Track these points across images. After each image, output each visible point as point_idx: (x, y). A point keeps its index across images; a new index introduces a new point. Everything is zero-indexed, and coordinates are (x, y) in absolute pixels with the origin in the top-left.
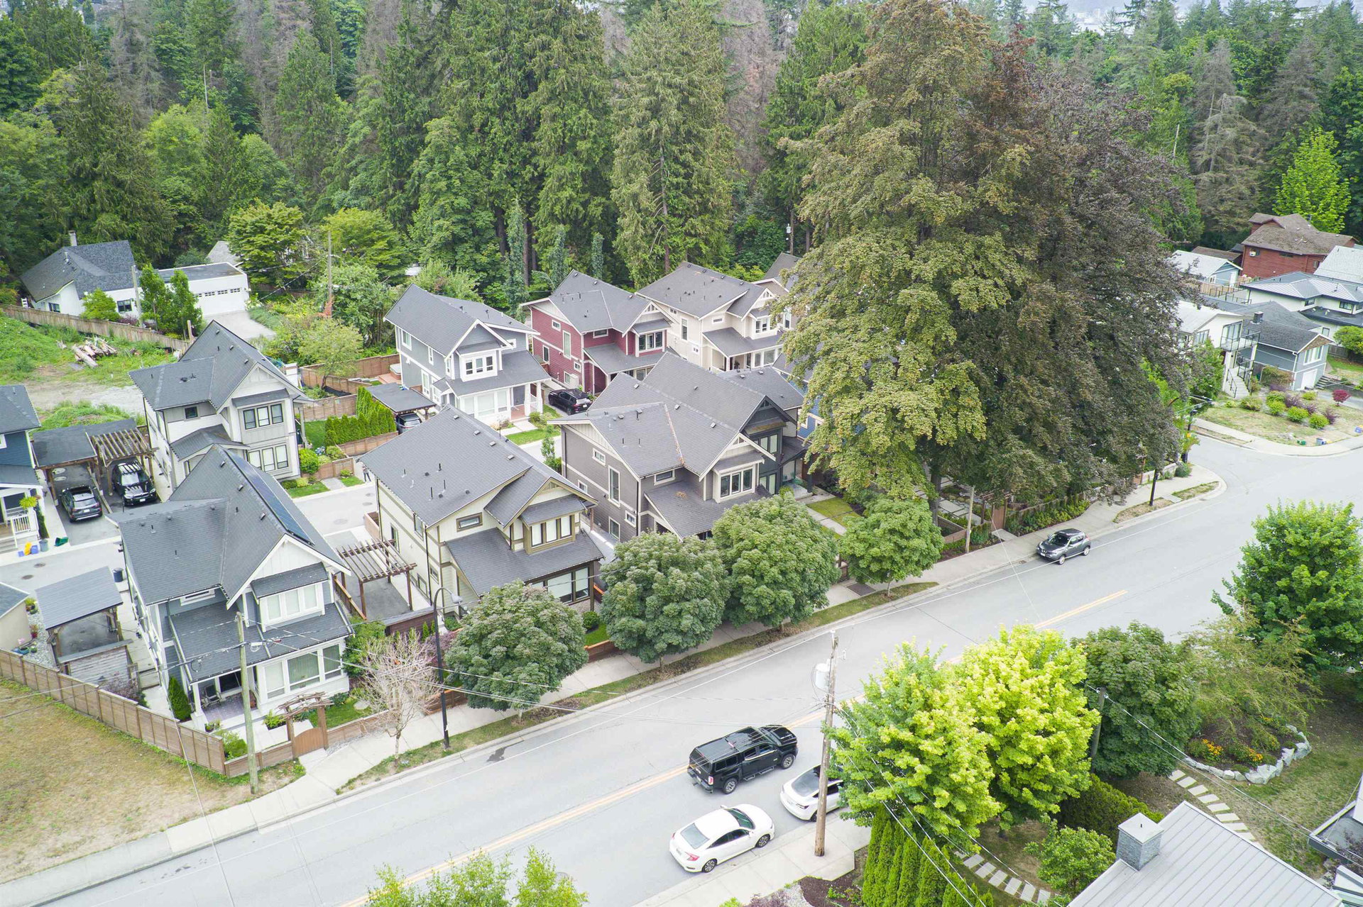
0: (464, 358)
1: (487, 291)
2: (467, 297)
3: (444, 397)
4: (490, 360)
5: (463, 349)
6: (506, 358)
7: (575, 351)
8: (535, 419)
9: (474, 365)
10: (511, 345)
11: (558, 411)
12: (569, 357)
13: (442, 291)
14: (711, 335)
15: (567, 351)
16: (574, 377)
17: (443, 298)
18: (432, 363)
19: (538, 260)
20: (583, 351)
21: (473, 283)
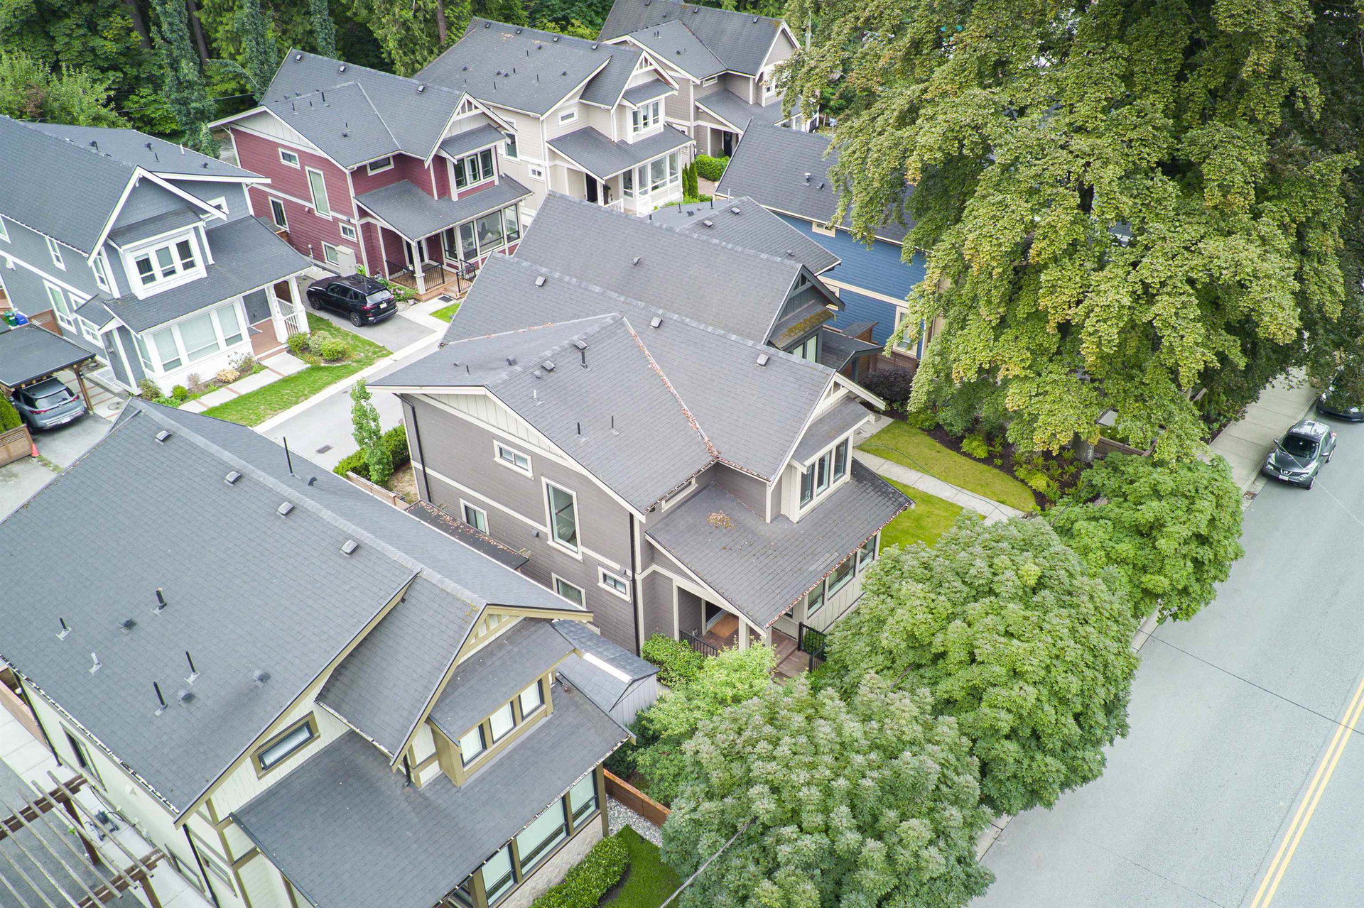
0: (130, 255)
1: (131, 104)
2: (97, 120)
3: (108, 336)
4: (184, 248)
5: (120, 234)
6: (216, 237)
7: (338, 201)
8: (299, 348)
9: (154, 262)
10: (218, 210)
11: (336, 321)
12: (327, 214)
13: (43, 113)
14: (560, 143)
15: (321, 205)
16: (344, 252)
17: (48, 129)
18: (61, 266)
19: (208, 40)
20: (354, 202)
21: (100, 92)
